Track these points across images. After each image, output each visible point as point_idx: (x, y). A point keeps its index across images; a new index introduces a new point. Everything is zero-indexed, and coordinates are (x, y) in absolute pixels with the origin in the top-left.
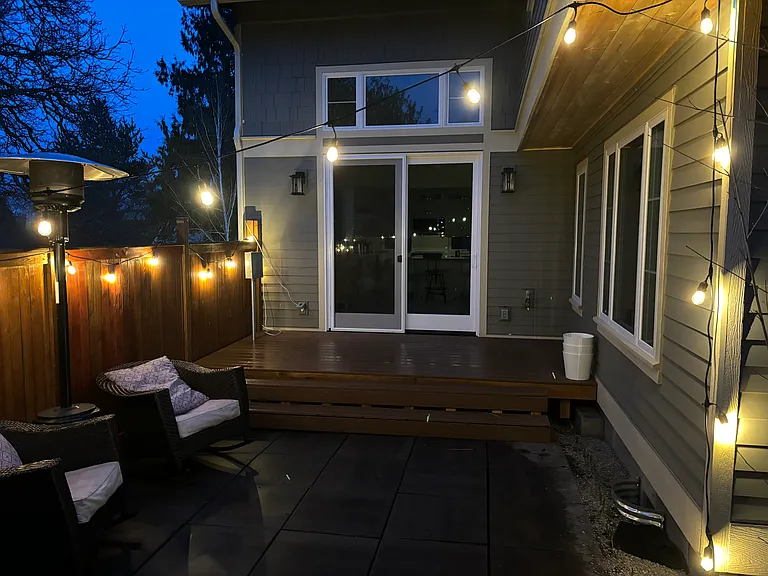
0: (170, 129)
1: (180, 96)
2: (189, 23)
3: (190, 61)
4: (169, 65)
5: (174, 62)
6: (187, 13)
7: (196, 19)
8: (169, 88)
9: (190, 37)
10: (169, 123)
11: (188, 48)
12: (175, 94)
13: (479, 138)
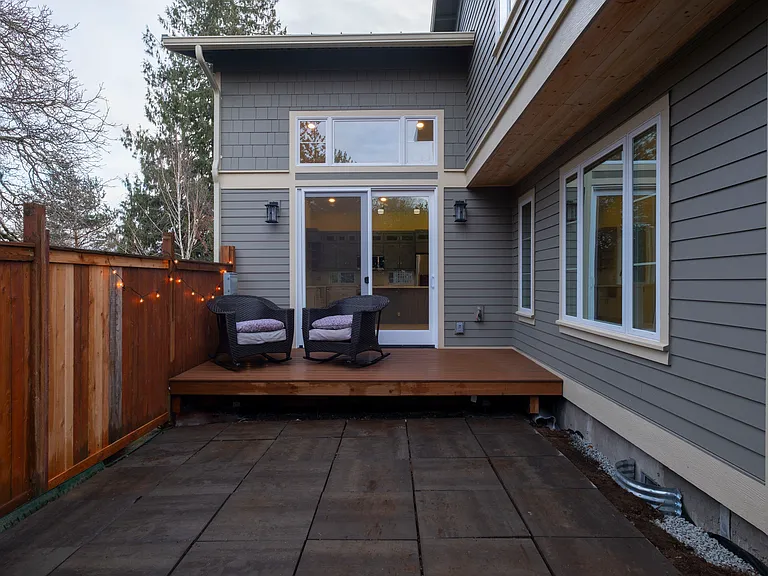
0: (133, 186)
1: (142, 159)
2: (153, 99)
3: (153, 130)
4: (134, 133)
5: (138, 130)
6: (151, 90)
7: (159, 96)
8: (133, 151)
9: (153, 110)
10: (132, 181)
11: (151, 118)
12: (139, 156)
13: (433, 175)
